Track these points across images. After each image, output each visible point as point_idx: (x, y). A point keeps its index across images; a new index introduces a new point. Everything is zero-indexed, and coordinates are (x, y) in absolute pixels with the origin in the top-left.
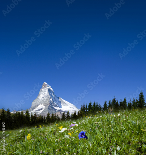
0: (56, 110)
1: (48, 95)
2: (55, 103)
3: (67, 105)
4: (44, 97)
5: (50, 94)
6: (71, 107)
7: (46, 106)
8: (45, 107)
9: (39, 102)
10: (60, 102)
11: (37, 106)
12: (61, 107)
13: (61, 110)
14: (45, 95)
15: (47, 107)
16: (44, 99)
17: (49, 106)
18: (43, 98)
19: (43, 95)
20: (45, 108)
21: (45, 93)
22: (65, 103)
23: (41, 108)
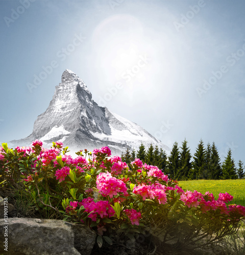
0: (97, 139)
1: (76, 101)
2: (94, 123)
3: (126, 128)
4: (66, 107)
5: (80, 100)
6: (136, 133)
7: (69, 130)
8: (67, 132)
9: (53, 120)
10: (107, 121)
11: (49, 129)
12: (108, 132)
13: (109, 140)
14: (69, 101)
15: (74, 131)
16: (65, 112)
17: (80, 130)
18: (63, 108)
19: (63, 102)
20: (68, 135)
21: (67, 97)
22: (120, 123)
23: (57, 135)
